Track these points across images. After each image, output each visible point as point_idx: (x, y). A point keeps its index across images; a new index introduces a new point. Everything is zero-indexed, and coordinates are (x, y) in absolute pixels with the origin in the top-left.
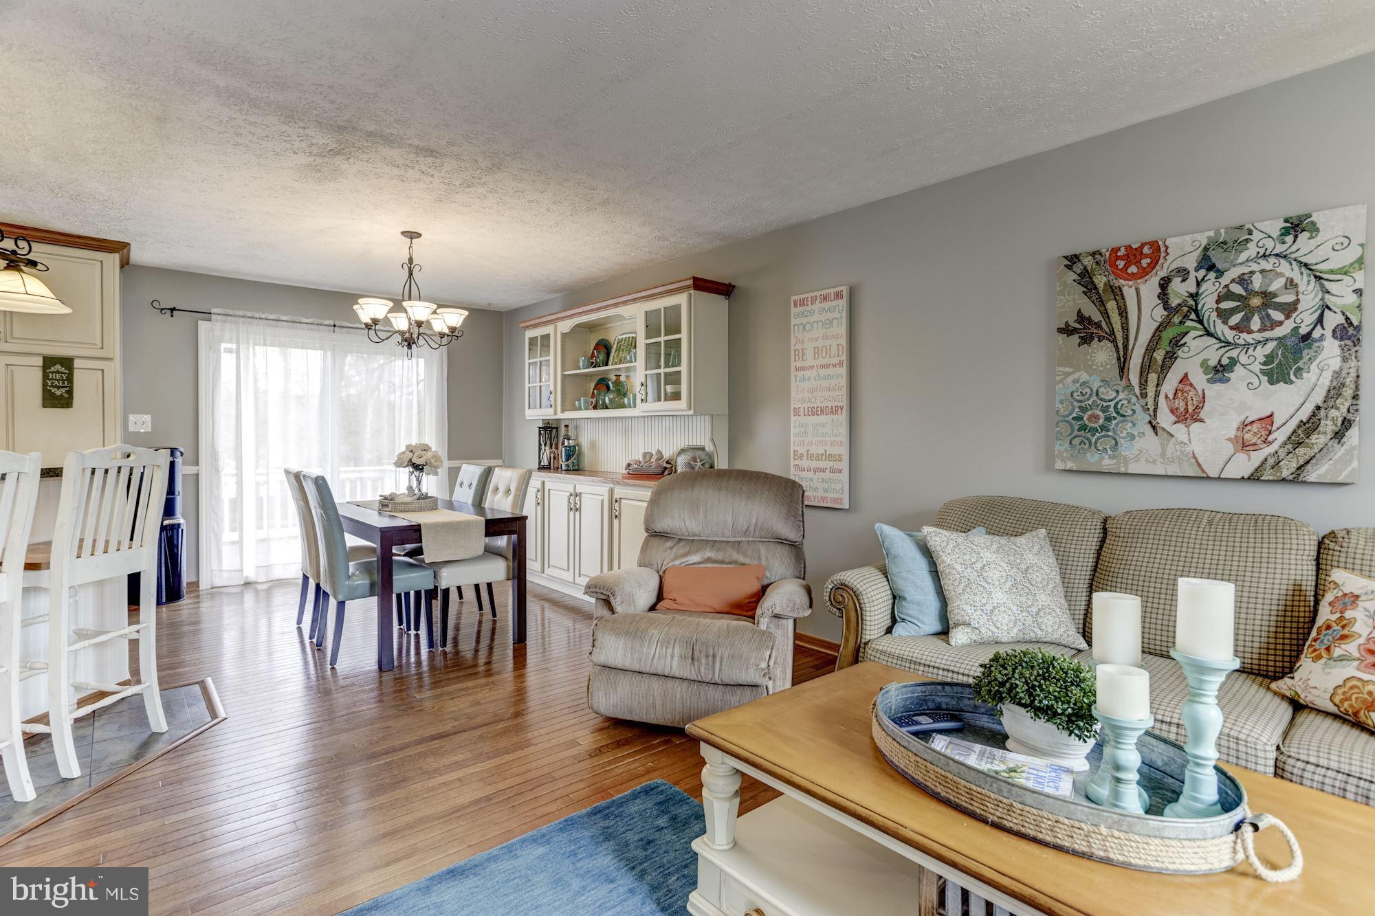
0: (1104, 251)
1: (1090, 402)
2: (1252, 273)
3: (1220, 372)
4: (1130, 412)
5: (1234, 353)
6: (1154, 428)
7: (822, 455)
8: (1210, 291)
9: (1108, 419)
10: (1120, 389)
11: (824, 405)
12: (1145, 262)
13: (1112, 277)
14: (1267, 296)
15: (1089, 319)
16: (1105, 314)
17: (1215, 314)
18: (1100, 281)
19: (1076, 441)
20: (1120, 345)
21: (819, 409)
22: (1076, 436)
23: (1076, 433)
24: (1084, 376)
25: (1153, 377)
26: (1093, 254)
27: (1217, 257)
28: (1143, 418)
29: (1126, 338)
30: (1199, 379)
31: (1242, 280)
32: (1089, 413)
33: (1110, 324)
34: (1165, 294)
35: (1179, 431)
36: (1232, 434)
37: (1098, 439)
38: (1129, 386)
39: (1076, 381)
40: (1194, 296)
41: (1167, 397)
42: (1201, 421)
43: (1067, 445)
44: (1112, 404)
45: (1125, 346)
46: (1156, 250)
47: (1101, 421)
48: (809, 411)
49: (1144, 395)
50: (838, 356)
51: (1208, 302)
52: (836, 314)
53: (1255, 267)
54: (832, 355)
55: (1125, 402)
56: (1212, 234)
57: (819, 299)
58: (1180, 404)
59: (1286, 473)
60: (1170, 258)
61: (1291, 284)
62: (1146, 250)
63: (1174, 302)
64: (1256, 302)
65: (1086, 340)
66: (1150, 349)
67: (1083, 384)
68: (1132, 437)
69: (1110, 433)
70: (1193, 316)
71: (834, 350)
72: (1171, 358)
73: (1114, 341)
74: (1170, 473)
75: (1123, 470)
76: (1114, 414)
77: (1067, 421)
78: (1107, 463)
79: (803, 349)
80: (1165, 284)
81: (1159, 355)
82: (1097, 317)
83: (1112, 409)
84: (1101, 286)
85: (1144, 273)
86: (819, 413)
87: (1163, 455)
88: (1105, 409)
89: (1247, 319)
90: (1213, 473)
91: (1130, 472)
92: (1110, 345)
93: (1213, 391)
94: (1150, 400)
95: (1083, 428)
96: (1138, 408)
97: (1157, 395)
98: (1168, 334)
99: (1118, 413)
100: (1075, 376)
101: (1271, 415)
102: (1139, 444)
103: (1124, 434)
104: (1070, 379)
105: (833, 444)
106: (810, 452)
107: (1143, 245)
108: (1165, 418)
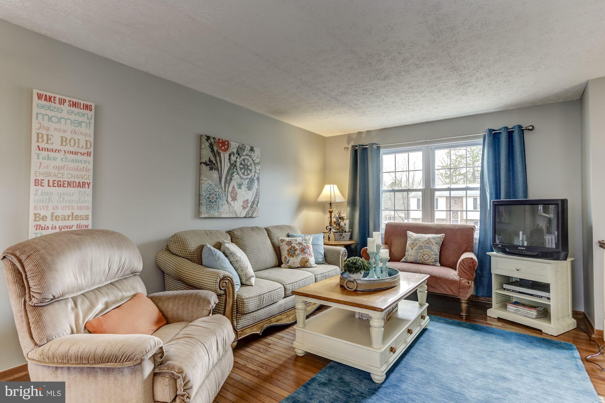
0: (216, 138)
1: (212, 192)
2: (245, 159)
3: (240, 186)
4: (222, 197)
5: (242, 181)
6: (227, 202)
7: (69, 216)
8: (238, 160)
9: (217, 198)
10: (220, 188)
11: (72, 180)
12: (226, 147)
13: (218, 149)
14: (248, 166)
15: (212, 161)
16: (216, 160)
17: (239, 168)
18: (215, 148)
19: (208, 206)
20: (220, 173)
21: (66, 183)
22: (208, 204)
23: (208, 203)
24: (211, 182)
25: (227, 185)
26: (214, 138)
27: (240, 152)
28: (225, 198)
29: (221, 171)
30: (236, 187)
31: (244, 160)
32: (212, 196)
33: (217, 165)
34: (230, 159)
35: (232, 202)
36: (242, 204)
37: (214, 206)
38: (222, 187)
39: (208, 184)
40: (236, 161)
41: (230, 192)
42: (237, 200)
43: (205, 208)
44: (218, 193)
45: (221, 174)
46: (228, 145)
47: (215, 199)
48: (54, 183)
49: (225, 191)
50: (86, 148)
51: (238, 164)
52: (84, 119)
53: (246, 157)
54: (81, 146)
55: (221, 193)
56: (239, 144)
57: (67, 104)
58: (232, 195)
59: (250, 215)
60: (231, 148)
61: (251, 164)
62: (226, 143)
63: (232, 162)
64: (246, 167)
65: (211, 169)
66: (227, 176)
67: (210, 185)
68: (222, 205)
69: (217, 204)
70: (235, 168)
71: (83, 143)
72: (231, 179)
73: (218, 171)
74: (231, 217)
75: (220, 216)
76: (218, 197)
77: (205, 199)
78: (216, 215)
79: (48, 135)
80: (230, 155)
81: (228, 178)
82: (214, 162)
83: (217, 195)
84: (215, 150)
85: (226, 150)
86: (66, 185)
87: (229, 211)
88: (216, 195)
89: (244, 171)
90: (239, 216)
91: (222, 217)
92: (217, 172)
93: (239, 191)
94: (226, 193)
95: (210, 201)
96: (224, 195)
97: (228, 191)
98: (231, 172)
99: (219, 196)
100: (208, 181)
101: (248, 200)
102: (224, 207)
103: (220, 204)
104: (206, 183)
105: (80, 208)
106: (55, 215)
107: (226, 141)
108: (230, 199)
